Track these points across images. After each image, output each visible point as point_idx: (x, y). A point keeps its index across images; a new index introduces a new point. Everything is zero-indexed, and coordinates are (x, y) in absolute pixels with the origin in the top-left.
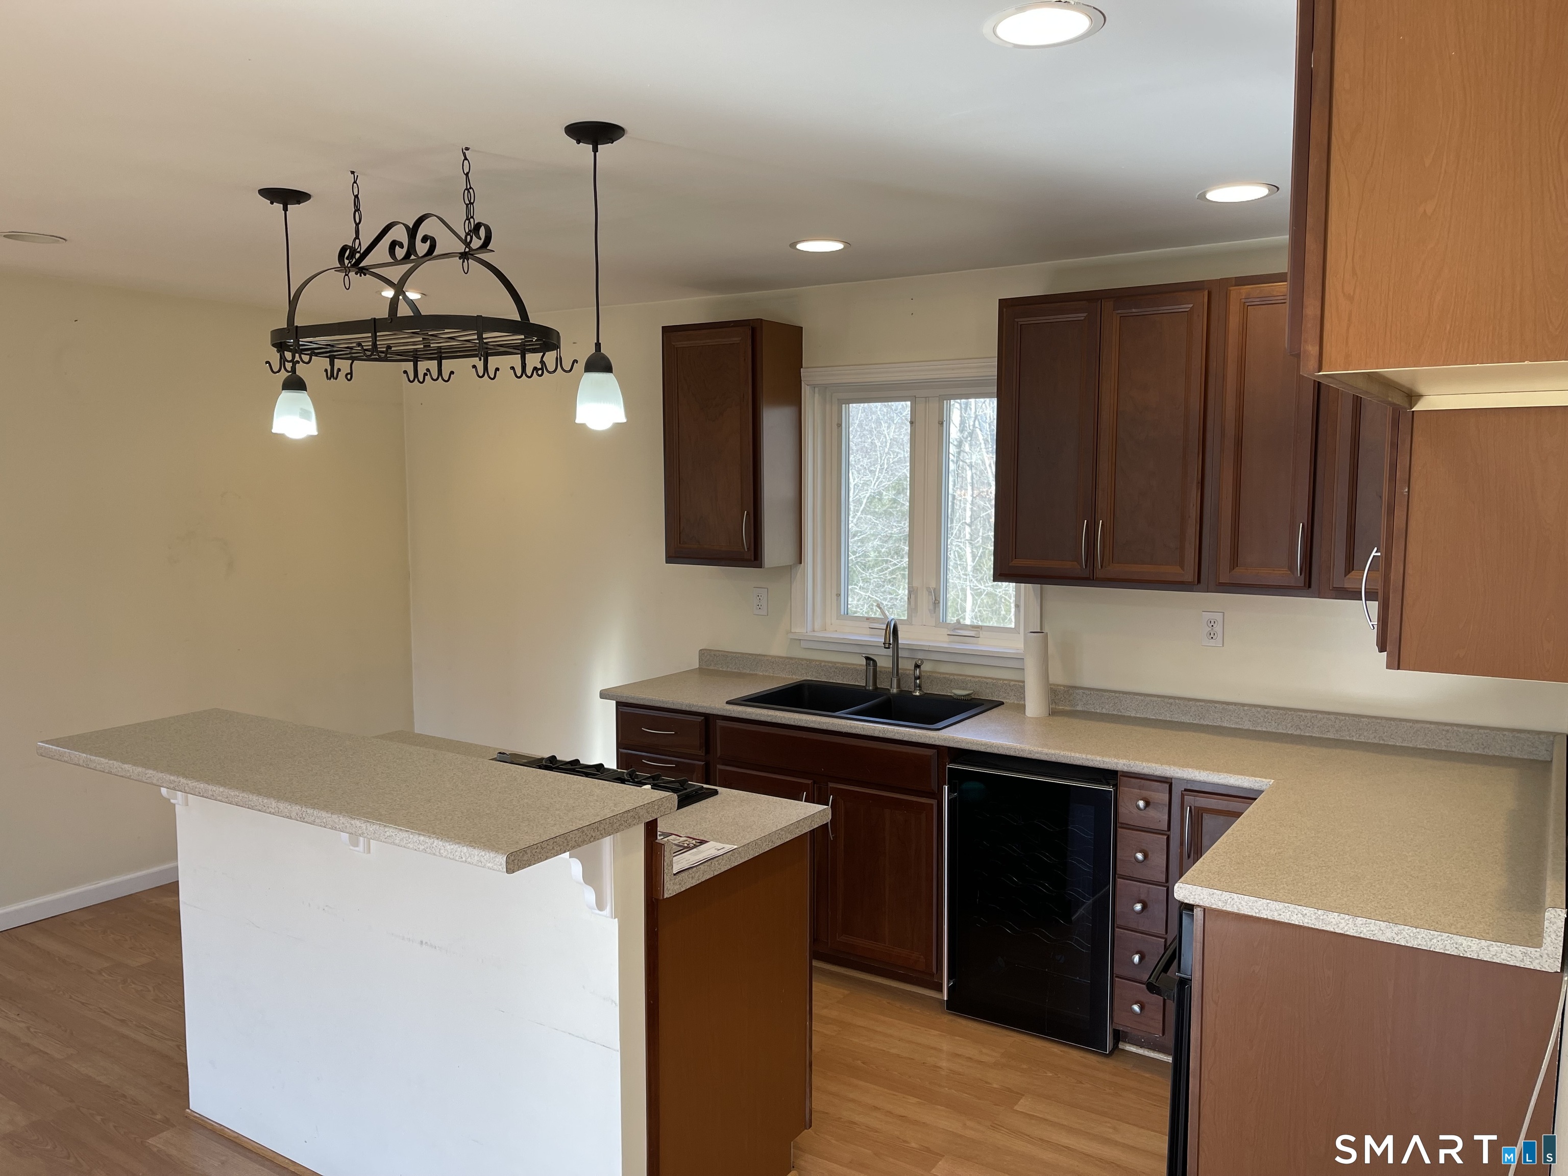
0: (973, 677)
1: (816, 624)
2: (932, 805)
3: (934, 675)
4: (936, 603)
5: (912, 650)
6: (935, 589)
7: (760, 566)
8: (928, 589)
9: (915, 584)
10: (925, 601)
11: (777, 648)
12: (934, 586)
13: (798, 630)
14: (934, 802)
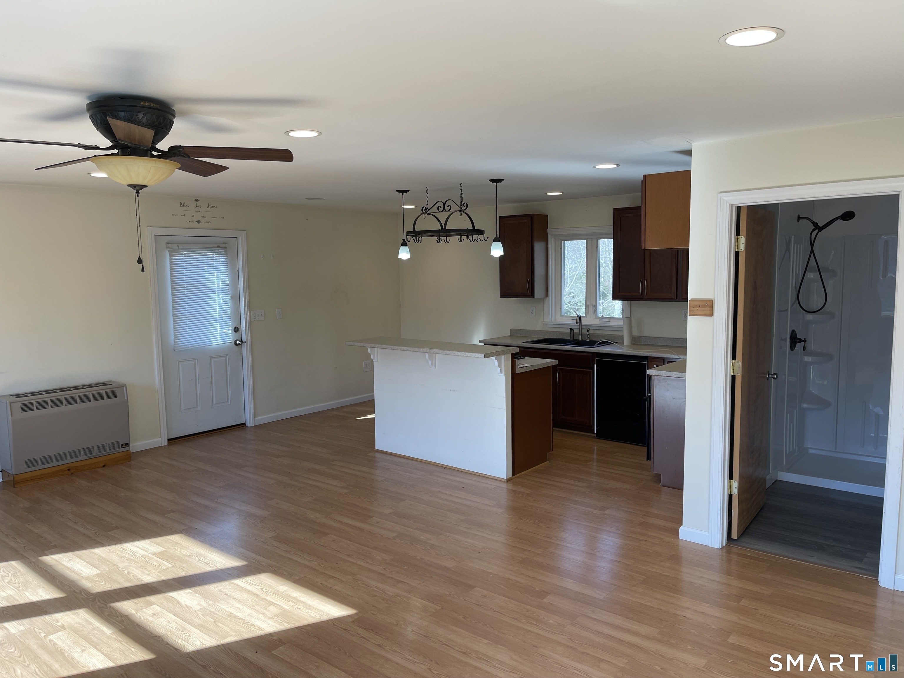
0: (608, 334)
1: (553, 318)
2: (591, 371)
3: (594, 334)
4: (595, 310)
5: (586, 326)
6: (595, 305)
7: (533, 298)
8: (592, 305)
9: (588, 304)
10: (591, 309)
11: (539, 327)
12: (595, 304)
13: (547, 321)
14: (592, 370)
